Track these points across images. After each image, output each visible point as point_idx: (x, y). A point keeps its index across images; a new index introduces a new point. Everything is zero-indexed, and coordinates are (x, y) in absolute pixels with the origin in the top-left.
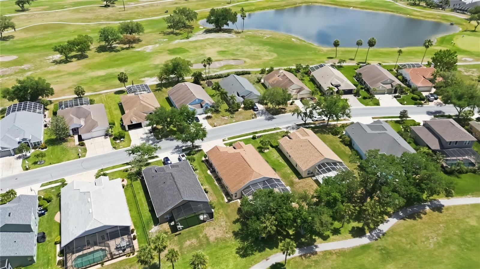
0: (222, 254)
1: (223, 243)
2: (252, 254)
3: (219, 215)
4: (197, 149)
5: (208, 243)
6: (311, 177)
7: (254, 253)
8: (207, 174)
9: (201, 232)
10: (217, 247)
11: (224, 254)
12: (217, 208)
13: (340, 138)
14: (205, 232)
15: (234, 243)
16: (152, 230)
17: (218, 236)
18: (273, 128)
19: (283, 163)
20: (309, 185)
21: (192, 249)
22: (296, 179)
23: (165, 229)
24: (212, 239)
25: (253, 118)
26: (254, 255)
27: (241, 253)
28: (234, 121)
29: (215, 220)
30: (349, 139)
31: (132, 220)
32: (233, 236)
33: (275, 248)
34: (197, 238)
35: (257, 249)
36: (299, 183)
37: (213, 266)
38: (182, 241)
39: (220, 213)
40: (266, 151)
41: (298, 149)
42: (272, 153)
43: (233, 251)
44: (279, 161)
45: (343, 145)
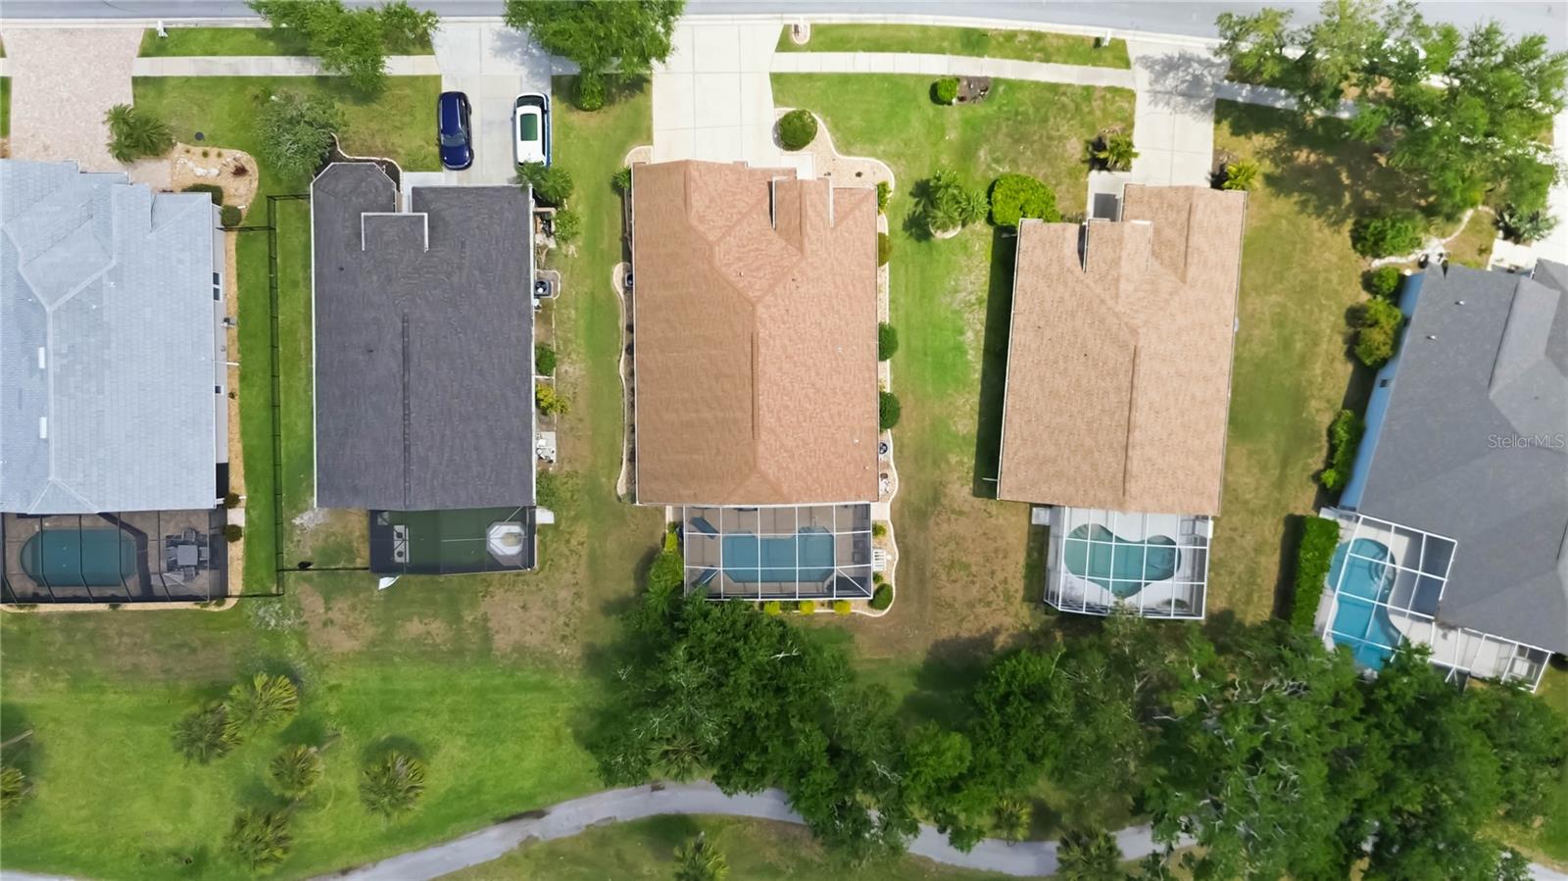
0: (520, 709)
1: (537, 671)
3: (567, 552)
5: (485, 651)
8: (607, 286)
9: (473, 605)
10: (511, 675)
11: (528, 707)
12: (572, 513)
14: (485, 606)
15: (573, 681)
16: (305, 516)
17: (528, 638)
18: (1095, 33)
19: (971, 355)
20: (992, 546)
21: (424, 653)
22: (960, 489)
23: (351, 532)
24: (501, 642)
27: (583, 729)
29: (541, 569)
32: (579, 659)
34: (451, 623)
36: (961, 513)
37: (474, 740)
38: (396, 612)
39: (574, 542)
40: (944, 234)
41: (1066, 357)
42: (962, 260)
43: (557, 711)
44: (961, 338)
45: (1339, 346)
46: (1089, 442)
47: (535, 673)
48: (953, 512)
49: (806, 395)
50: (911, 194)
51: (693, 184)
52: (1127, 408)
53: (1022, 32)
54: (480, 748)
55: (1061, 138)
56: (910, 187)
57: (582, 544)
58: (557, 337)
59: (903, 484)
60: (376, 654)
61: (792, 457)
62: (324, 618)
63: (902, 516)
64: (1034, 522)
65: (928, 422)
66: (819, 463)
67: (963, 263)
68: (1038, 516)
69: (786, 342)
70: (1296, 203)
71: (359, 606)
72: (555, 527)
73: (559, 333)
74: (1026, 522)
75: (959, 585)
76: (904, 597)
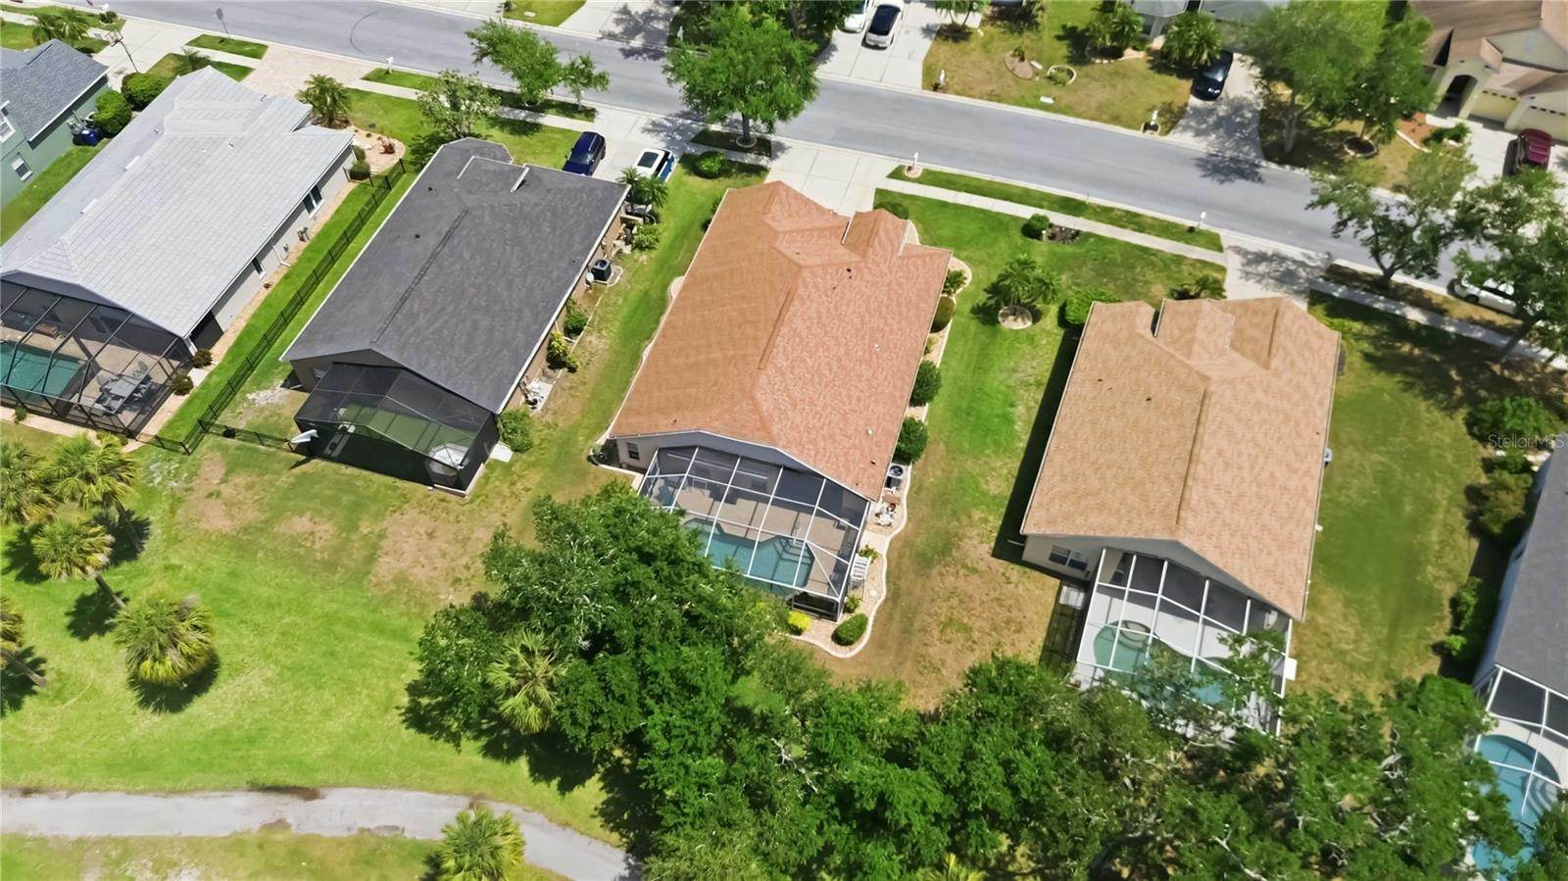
0: (362, 654)
1: (408, 614)
2: (454, 739)
3: (507, 493)
4: (749, 159)
5: (362, 573)
6: (1066, 580)
7: (464, 742)
8: (665, 286)
9: (379, 516)
10: (374, 611)
11: (373, 656)
12: (533, 459)
13: (1489, 466)
14: (389, 523)
16: (262, 394)
17: (417, 570)
18: (1189, 223)
19: (1019, 426)
20: (1004, 614)
21: (294, 556)
22: (977, 544)
24: (385, 567)
25: (1147, 127)
26: (458, 745)
27: (425, 701)
28: (1050, 101)
29: (471, 502)
30: (1517, 510)
31: (255, 316)
33: (555, 782)
34: (342, 530)
35: (489, 731)
36: (975, 571)
37: (287, 674)
38: (292, 503)
39: (519, 485)
40: (1012, 324)
41: (1124, 403)
42: (1026, 348)
43: (404, 671)
44: (1010, 410)
45: (1459, 520)
46: (1141, 474)
47: (401, 615)
48: (965, 566)
49: (828, 364)
50: (985, 290)
51: (777, 198)
52: (1190, 443)
53: (1119, 210)
54: (288, 687)
55: (1146, 283)
56: (985, 286)
57: (528, 490)
58: (596, 313)
59: (910, 525)
60: (242, 544)
61: (794, 406)
62: (213, 489)
63: (901, 556)
64: (1062, 601)
65: (956, 474)
66: (822, 428)
67: (1027, 351)
68: (1068, 596)
69: (824, 311)
70: (1399, 382)
71: (257, 487)
72: (507, 467)
73: (599, 311)
74: (1051, 600)
75: (952, 646)
76: (878, 643)
